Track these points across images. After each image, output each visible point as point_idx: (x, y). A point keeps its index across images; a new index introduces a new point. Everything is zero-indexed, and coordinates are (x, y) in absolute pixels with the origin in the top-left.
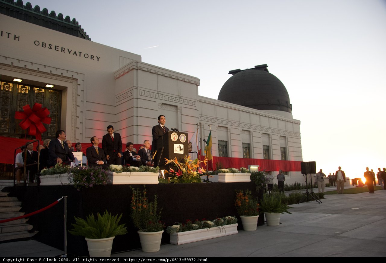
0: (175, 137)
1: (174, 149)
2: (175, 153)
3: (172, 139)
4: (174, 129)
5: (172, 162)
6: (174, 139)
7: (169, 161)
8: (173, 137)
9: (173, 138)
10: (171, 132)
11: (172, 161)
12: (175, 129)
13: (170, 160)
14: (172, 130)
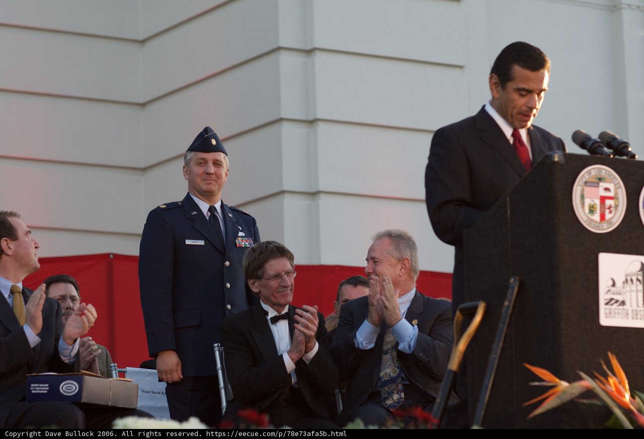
0: (603, 199)
1: (603, 297)
2: (604, 321)
3: (582, 214)
4: (595, 136)
5: (589, 393)
6: (597, 217)
7: (564, 384)
8: (588, 202)
9: (592, 210)
10: (576, 165)
11: (587, 382)
12: (603, 135)
13: (572, 378)
14: (583, 146)
